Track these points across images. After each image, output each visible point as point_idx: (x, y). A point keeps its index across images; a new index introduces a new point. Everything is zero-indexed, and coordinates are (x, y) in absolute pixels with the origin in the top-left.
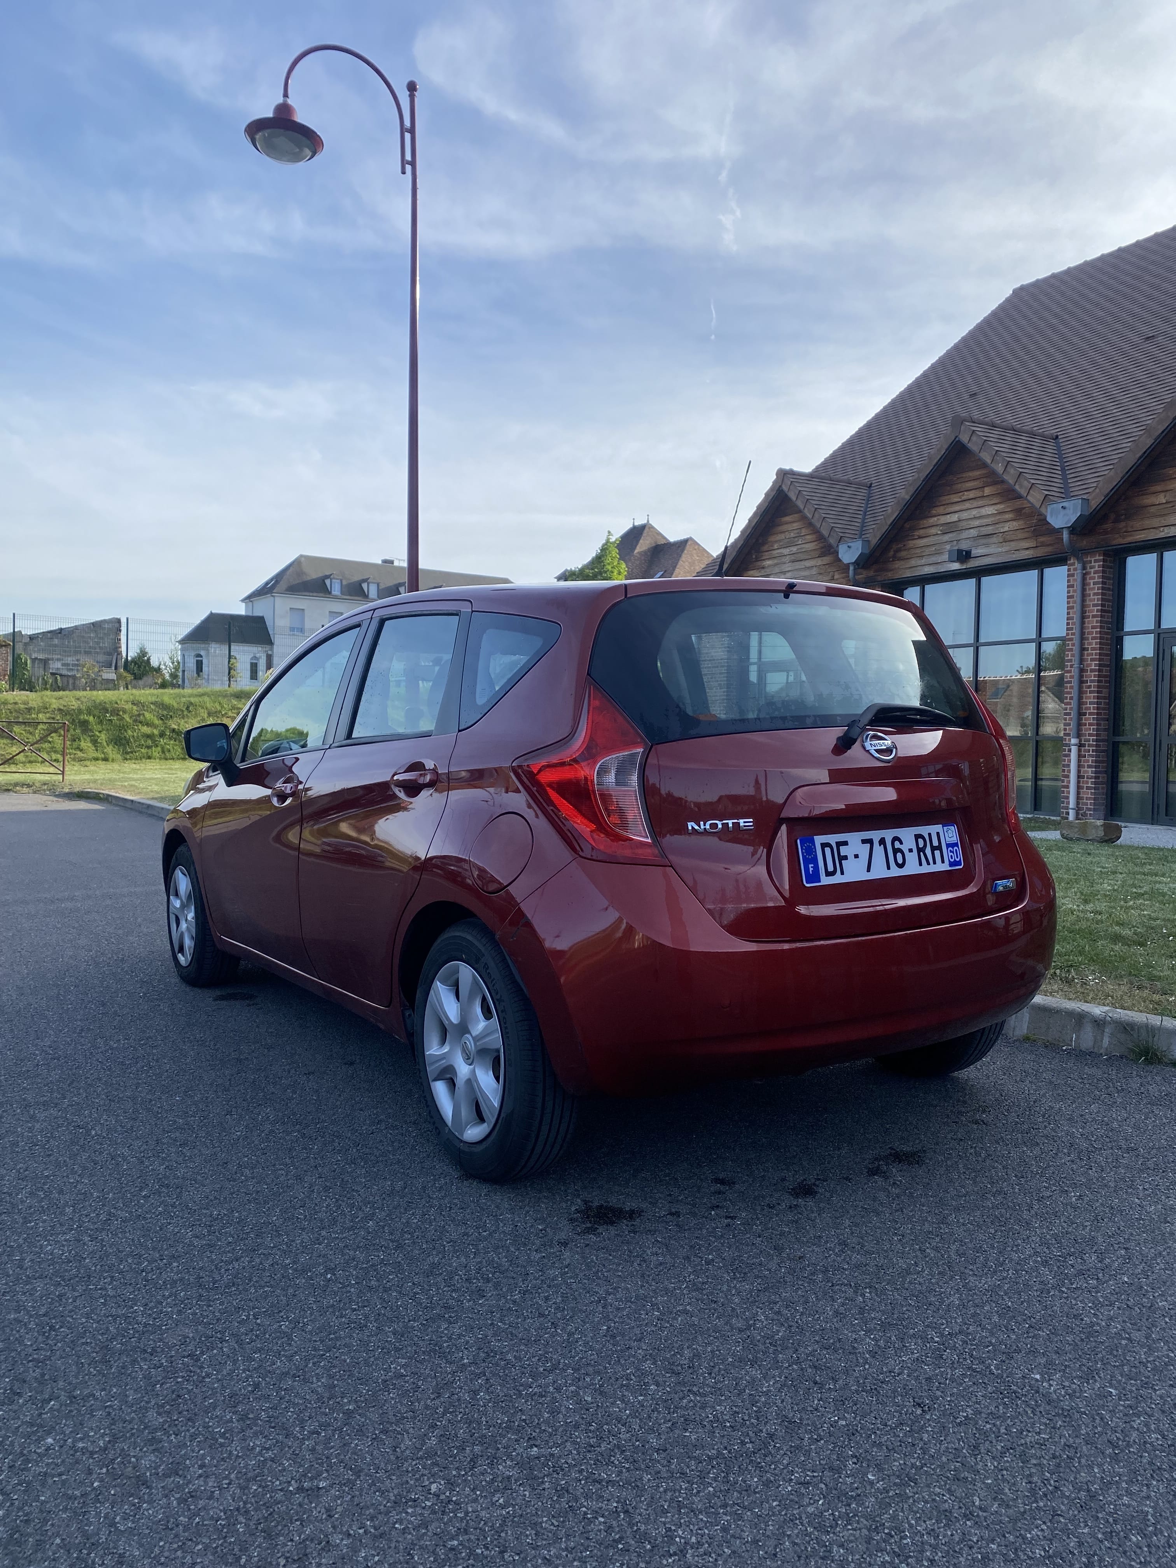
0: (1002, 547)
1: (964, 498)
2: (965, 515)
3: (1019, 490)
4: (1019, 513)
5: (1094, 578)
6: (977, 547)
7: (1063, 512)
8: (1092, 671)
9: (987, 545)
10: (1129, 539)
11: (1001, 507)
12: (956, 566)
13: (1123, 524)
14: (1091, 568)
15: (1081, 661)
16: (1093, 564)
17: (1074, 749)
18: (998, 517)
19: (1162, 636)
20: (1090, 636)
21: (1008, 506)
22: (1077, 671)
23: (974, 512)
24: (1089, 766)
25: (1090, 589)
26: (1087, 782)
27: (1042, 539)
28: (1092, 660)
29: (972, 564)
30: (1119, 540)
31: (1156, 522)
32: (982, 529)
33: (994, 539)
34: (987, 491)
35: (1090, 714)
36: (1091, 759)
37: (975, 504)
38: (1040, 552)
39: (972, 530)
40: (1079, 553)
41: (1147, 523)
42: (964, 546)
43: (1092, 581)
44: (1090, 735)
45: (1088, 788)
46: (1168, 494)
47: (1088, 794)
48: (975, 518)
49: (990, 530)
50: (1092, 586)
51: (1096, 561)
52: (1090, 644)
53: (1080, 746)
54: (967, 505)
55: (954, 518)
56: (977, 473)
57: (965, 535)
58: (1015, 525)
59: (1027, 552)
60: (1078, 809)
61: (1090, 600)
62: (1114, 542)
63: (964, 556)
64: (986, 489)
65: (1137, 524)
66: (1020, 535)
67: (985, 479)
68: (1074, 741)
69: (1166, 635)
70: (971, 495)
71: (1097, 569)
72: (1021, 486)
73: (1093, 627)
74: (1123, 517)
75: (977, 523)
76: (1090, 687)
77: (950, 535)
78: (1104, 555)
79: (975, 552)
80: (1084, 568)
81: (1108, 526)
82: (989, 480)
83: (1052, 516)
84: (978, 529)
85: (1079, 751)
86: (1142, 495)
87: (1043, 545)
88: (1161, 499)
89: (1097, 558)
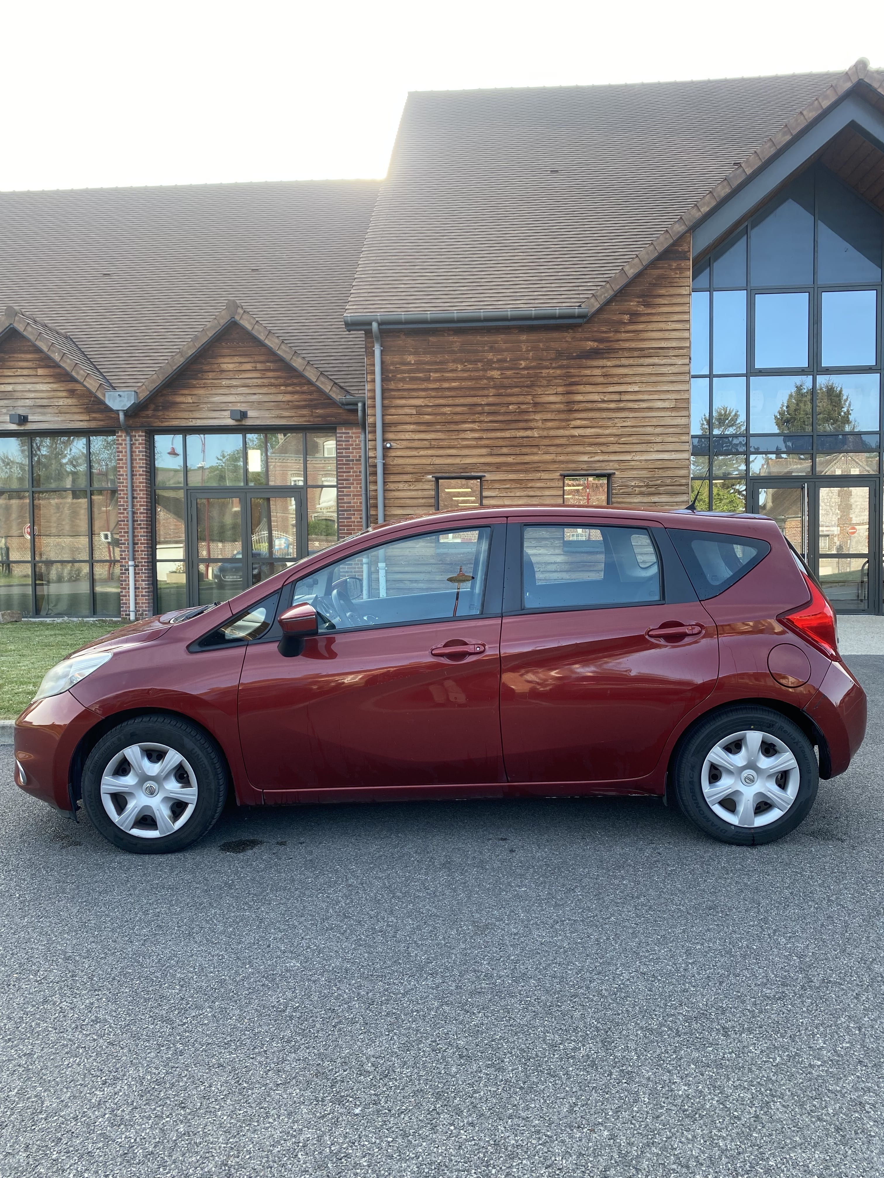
0: (58, 416)
1: (16, 374)
2: (19, 387)
3: (76, 376)
4: (72, 393)
5: (139, 448)
6: (33, 414)
7: (119, 399)
8: (141, 513)
9: (44, 414)
10: (166, 424)
11: (55, 386)
12: (13, 427)
13: (160, 413)
14: (136, 440)
15: (133, 506)
16: (137, 438)
17: (131, 569)
18: (52, 394)
19: (189, 492)
20: (138, 489)
21: (61, 387)
22: (130, 513)
23: (29, 387)
24: (143, 581)
25: (136, 455)
26: (142, 592)
27: (94, 415)
28: (141, 505)
29: (29, 427)
30: (157, 424)
31: (186, 415)
32: (37, 400)
33: (49, 410)
34: (40, 372)
35: (141, 544)
36: (144, 575)
37: (29, 380)
38: (93, 425)
39: (27, 400)
40: (128, 429)
41: (180, 415)
42: (22, 412)
43: (137, 450)
44: (142, 558)
45: (142, 596)
46: (193, 397)
47: (143, 600)
48: (30, 391)
49: (45, 402)
50: (137, 453)
51: (139, 436)
52: (139, 494)
53: (136, 566)
54: (21, 380)
55: (10, 388)
56: (29, 356)
57: (20, 403)
58: (69, 401)
59: (82, 423)
60: (136, 611)
61: (137, 463)
62: (155, 424)
63: (23, 420)
64: (39, 369)
65: (173, 415)
66: (75, 410)
67: (37, 362)
68: (131, 563)
69: (191, 491)
70: (25, 372)
71: (141, 441)
72: (78, 373)
73: (140, 483)
74: (161, 408)
75: (32, 395)
76: (140, 524)
77: (6, 401)
78: (146, 432)
79: (30, 418)
80: (131, 440)
81: (150, 413)
82: (41, 363)
83: (109, 401)
84: (33, 400)
85: (135, 570)
86: (174, 395)
87: (95, 419)
88: (189, 400)
89: (140, 434)
